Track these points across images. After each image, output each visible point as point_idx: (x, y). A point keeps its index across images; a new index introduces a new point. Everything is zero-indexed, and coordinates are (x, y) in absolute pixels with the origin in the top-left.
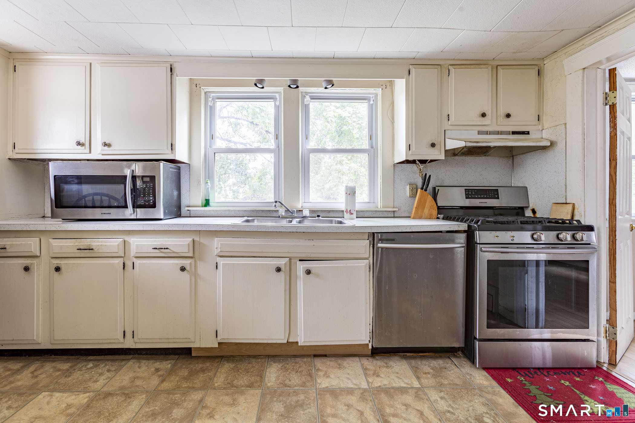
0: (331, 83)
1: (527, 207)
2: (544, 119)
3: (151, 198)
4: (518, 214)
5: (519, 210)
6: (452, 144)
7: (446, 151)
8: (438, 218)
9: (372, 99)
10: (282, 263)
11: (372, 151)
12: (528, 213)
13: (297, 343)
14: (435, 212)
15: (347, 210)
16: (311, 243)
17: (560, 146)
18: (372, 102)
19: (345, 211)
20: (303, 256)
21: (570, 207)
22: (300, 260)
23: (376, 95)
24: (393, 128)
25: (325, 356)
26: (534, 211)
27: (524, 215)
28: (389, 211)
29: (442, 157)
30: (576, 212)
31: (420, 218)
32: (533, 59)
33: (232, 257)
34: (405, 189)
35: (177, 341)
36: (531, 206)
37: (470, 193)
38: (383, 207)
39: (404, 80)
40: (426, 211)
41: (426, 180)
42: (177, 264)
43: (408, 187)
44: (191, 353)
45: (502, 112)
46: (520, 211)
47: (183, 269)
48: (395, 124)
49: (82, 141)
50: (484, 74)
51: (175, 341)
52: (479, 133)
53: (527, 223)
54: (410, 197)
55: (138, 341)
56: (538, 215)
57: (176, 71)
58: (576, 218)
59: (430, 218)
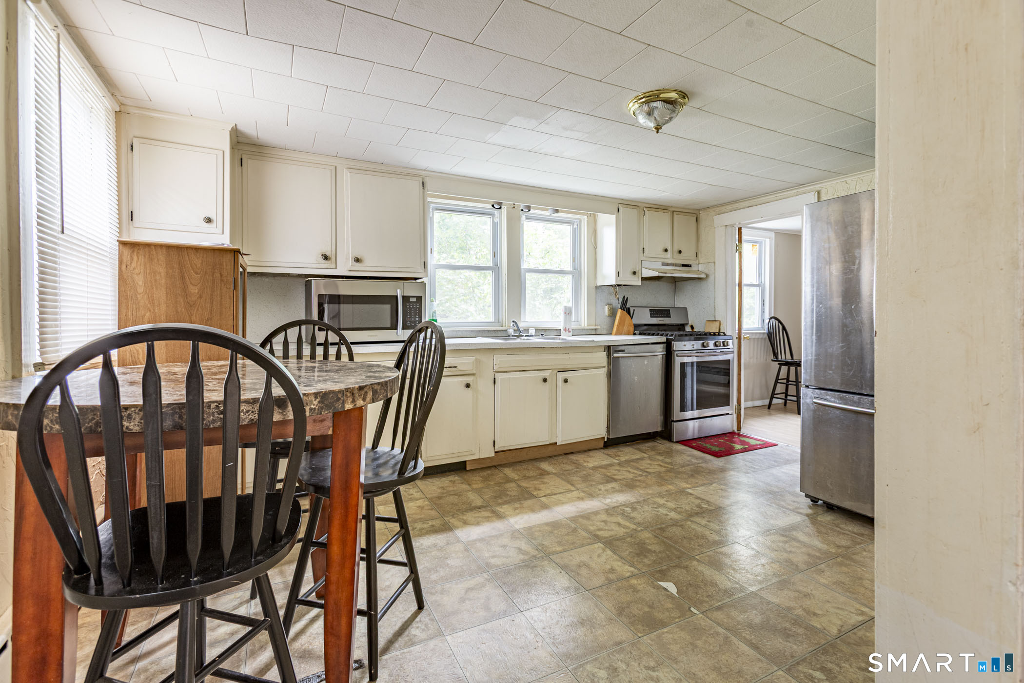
0: (557, 211)
1: (687, 324)
2: (699, 255)
3: (417, 319)
4: (679, 330)
5: (680, 327)
6: (647, 273)
7: (642, 278)
8: (635, 334)
9: (575, 224)
10: (546, 374)
11: (576, 273)
12: (688, 329)
13: (556, 443)
14: (632, 329)
15: (566, 329)
16: (567, 356)
17: (712, 278)
18: (575, 226)
19: (562, 330)
20: (561, 367)
21: (718, 323)
22: (558, 372)
23: (580, 221)
24: (595, 253)
25: (573, 453)
26: (692, 327)
27: (684, 330)
28: (593, 329)
29: (639, 283)
30: (721, 328)
31: (621, 334)
32: (694, 210)
33: (506, 372)
34: (604, 309)
35: (461, 454)
36: (690, 323)
37: (655, 313)
38: (588, 326)
39: (615, 216)
40: (625, 329)
41: (625, 302)
42: (462, 382)
43: (606, 308)
44: (465, 468)
45: (676, 249)
46: (682, 327)
47: (468, 386)
48: (598, 250)
49: (328, 254)
50: (666, 217)
51: (459, 455)
52: (663, 264)
53: (686, 335)
54: (608, 316)
55: (426, 459)
56: (695, 330)
57: (427, 185)
58: (722, 331)
59: (628, 334)
